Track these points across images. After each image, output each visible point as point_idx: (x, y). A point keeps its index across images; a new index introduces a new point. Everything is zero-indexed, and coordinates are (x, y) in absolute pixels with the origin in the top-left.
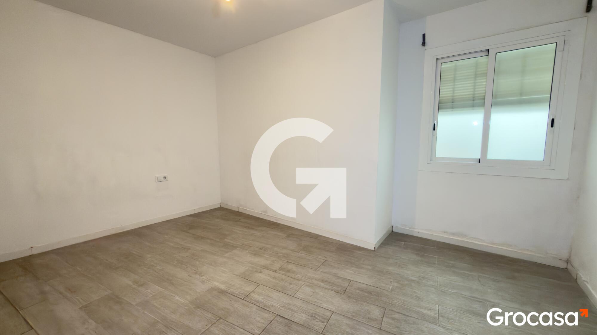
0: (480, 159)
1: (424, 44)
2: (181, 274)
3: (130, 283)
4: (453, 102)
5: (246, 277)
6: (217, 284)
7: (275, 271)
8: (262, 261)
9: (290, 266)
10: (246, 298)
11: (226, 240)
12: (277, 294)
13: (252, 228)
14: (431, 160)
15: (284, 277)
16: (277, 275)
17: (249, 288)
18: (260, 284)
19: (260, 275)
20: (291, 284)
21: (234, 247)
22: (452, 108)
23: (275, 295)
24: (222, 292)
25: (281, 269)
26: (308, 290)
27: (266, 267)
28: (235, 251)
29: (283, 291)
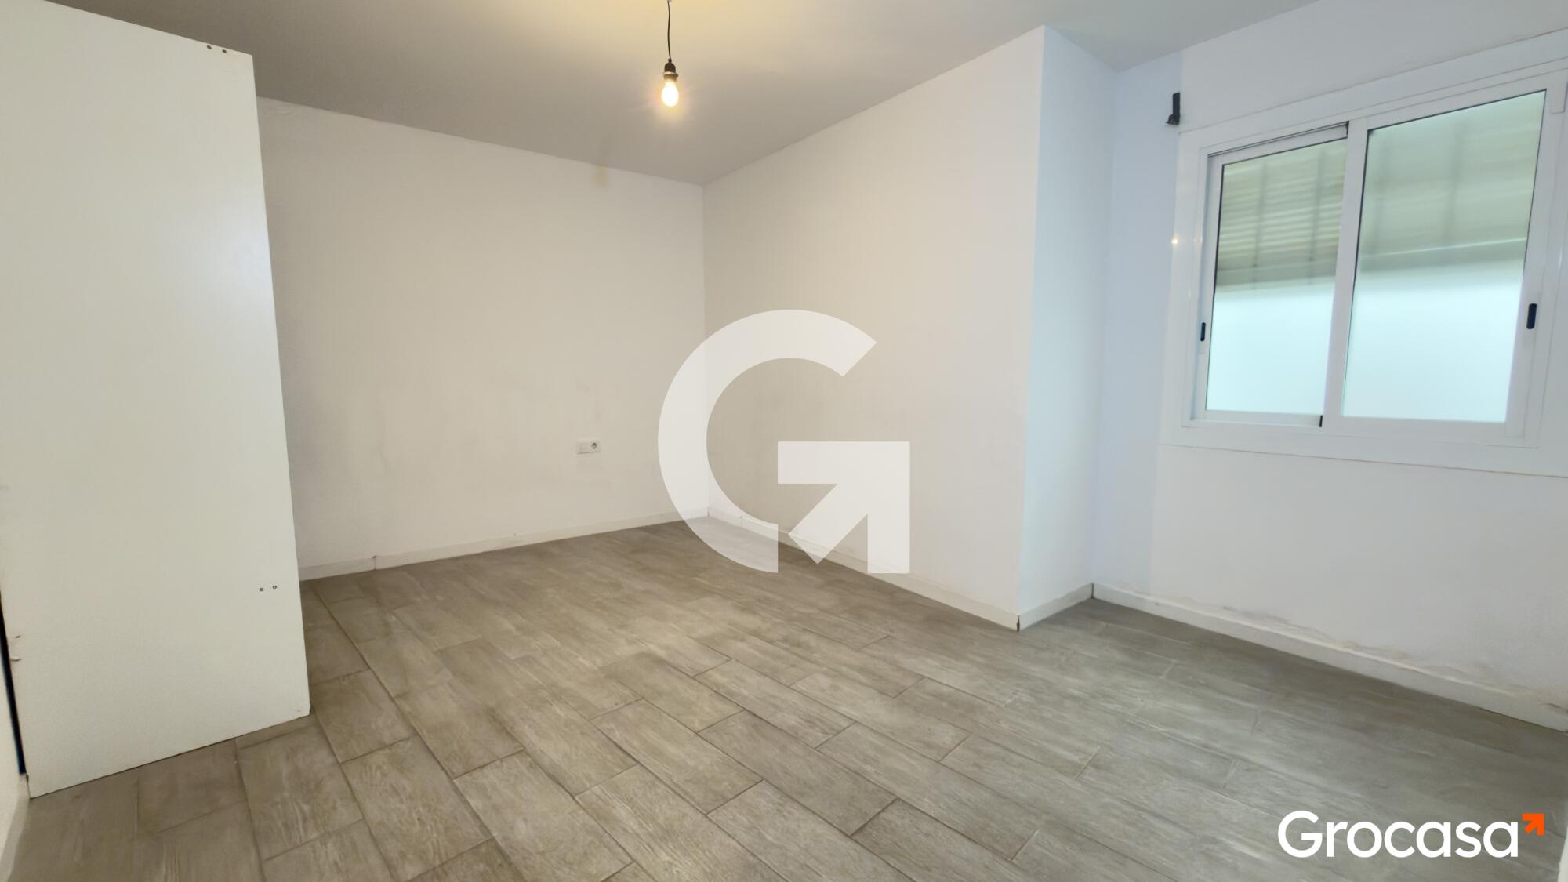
0: (1322, 417)
1: (1175, 119)
2: (596, 624)
4: (1255, 266)
5: (709, 644)
6: (652, 647)
7: (771, 642)
8: (750, 621)
9: (806, 638)
10: (698, 677)
11: (697, 579)
12: (758, 678)
14: (1192, 418)
15: (784, 653)
16: (772, 648)
17: (706, 661)
18: (732, 659)
19: (740, 645)
20: (793, 666)
21: (708, 592)
22: (1254, 280)
23: (753, 679)
24: (660, 662)
25: (785, 639)
26: (824, 681)
27: (756, 633)
28: (708, 600)
29: (773, 675)
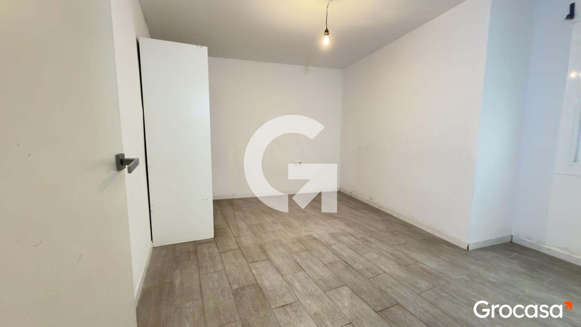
1: (570, 16)
3: (270, 221)
6: (313, 234)
7: (357, 239)
9: (370, 239)
10: (328, 246)
12: (350, 250)
13: (355, 209)
14: (575, 161)
15: (361, 243)
16: (357, 241)
17: (331, 241)
19: (345, 238)
20: (364, 248)
23: (348, 250)
25: (362, 238)
